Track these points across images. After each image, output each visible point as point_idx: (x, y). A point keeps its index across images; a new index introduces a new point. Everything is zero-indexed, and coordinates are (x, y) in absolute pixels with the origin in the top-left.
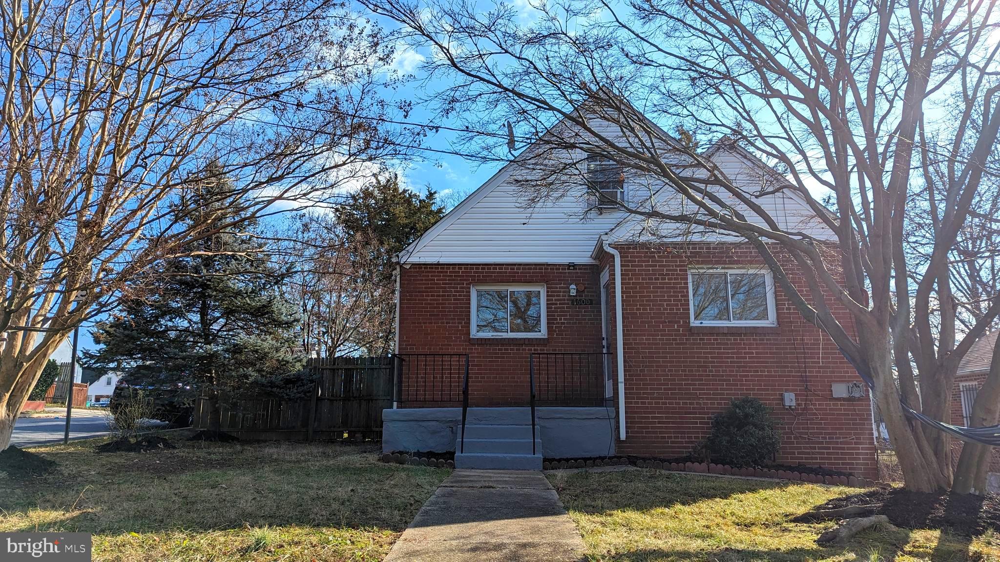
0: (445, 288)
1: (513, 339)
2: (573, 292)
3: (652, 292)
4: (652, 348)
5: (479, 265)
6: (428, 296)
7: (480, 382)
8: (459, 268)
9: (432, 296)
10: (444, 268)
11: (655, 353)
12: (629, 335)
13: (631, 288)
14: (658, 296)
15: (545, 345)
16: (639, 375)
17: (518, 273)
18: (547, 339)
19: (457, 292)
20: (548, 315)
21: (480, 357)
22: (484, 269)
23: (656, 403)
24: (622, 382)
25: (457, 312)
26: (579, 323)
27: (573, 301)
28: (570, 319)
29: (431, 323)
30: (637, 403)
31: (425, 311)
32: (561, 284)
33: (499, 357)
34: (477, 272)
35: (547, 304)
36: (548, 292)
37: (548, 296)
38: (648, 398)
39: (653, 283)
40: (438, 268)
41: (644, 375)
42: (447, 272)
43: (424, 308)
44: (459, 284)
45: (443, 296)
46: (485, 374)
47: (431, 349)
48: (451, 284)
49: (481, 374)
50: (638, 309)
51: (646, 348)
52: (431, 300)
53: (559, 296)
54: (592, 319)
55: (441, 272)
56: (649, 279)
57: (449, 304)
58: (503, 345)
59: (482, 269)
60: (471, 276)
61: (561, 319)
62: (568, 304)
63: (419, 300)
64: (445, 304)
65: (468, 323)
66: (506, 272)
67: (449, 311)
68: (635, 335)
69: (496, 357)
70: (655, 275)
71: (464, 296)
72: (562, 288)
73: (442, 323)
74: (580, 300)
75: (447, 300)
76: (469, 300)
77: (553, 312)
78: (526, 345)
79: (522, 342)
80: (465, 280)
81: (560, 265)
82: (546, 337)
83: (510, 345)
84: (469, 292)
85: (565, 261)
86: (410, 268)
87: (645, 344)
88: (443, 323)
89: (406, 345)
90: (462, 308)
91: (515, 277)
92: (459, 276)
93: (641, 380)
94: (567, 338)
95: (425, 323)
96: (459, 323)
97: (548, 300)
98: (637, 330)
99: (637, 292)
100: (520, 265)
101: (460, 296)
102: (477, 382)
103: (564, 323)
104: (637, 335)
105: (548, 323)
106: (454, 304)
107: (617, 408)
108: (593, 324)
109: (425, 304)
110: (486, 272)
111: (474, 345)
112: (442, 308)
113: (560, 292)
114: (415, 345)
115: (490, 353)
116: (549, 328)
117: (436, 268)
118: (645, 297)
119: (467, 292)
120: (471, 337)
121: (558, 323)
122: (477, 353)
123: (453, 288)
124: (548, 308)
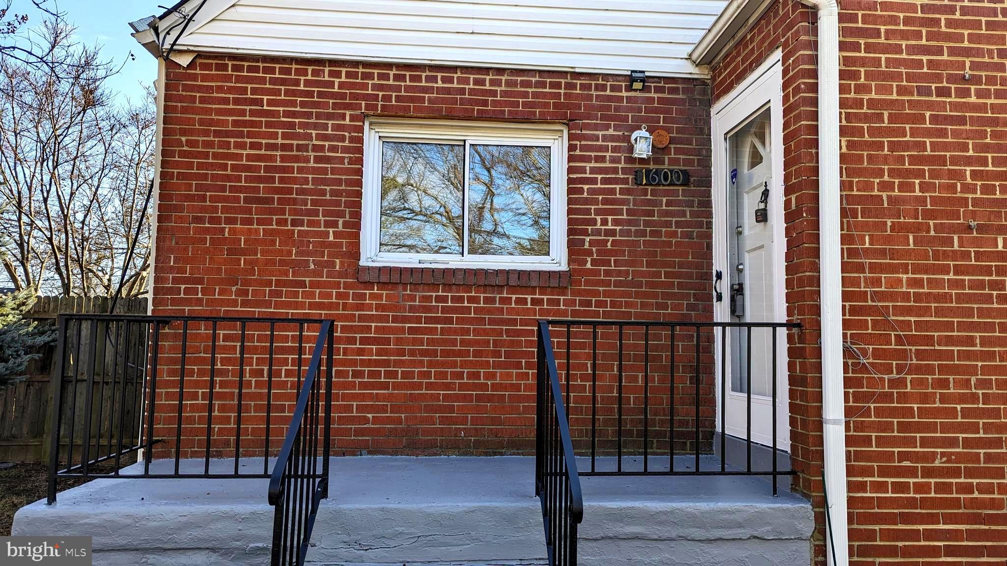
0: (292, 125)
1: (476, 272)
2: (642, 148)
3: (929, 133)
4: (926, 311)
5: (389, 66)
6: (242, 146)
7: (385, 386)
8: (331, 74)
9: (253, 146)
10: (288, 71)
11: (936, 326)
12: (860, 268)
13: (866, 118)
14: (946, 147)
15: (562, 290)
16: (888, 397)
17: (494, 93)
18: (569, 274)
19: (325, 138)
20: (570, 212)
21: (385, 319)
22: (402, 78)
23: (940, 488)
24: (835, 422)
25: (323, 193)
26: (653, 233)
27: (637, 173)
28: (629, 222)
29: (249, 222)
30: (880, 487)
31: (233, 189)
32: (607, 127)
33: (437, 320)
34: (381, 87)
35: (570, 181)
36: (571, 148)
37: (571, 159)
38: (912, 472)
39: (930, 106)
40: (272, 71)
41: (903, 397)
42: (297, 83)
43: (228, 178)
44: (330, 117)
45: (284, 147)
46: (398, 363)
47: (246, 293)
48: (309, 115)
49: (386, 363)
50: (885, 186)
51: (908, 311)
52: (249, 157)
53: (602, 159)
54: (688, 224)
55: (283, 82)
56: (921, 91)
57: (300, 170)
58: (448, 287)
59: (397, 78)
60: (366, 97)
61: (604, 222)
62: (625, 181)
63: (216, 156)
64: (290, 170)
65: (355, 223)
66: (462, 91)
67: (301, 192)
68: (873, 268)
69: (428, 320)
70: (938, 78)
71: (346, 150)
72: (613, 138)
73: (280, 222)
74: (657, 172)
75: (297, 159)
76: (360, 161)
77: (586, 201)
78: (513, 289)
79: (499, 281)
80: (348, 107)
81: (606, 76)
82: (564, 267)
83: (468, 287)
84: (360, 140)
85: (623, 65)
86: (191, 65)
87: (906, 296)
88: (284, 222)
89: (175, 280)
90: (339, 182)
91: (485, 103)
92: (333, 95)
93: (893, 412)
94: (619, 273)
95: (229, 221)
96: (328, 224)
97: (570, 170)
98: (883, 253)
99: (881, 132)
100: (500, 71)
101: (333, 149)
102: (373, 386)
103: (612, 233)
104: (882, 268)
105: (570, 232)
106: (314, 171)
107: (822, 504)
108: (688, 235)
109: (234, 168)
110: (408, 89)
111: (369, 285)
112: (282, 180)
113: (606, 149)
114: (200, 281)
115: (412, 309)
116: (574, 248)
117: (266, 70)
118: (906, 146)
119: (352, 139)
120: (363, 262)
121: (598, 232)
122: (379, 307)
123: (315, 126)
124: (570, 191)
